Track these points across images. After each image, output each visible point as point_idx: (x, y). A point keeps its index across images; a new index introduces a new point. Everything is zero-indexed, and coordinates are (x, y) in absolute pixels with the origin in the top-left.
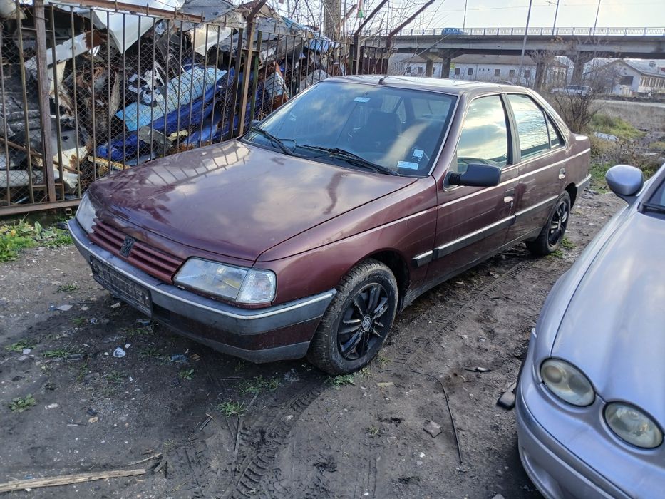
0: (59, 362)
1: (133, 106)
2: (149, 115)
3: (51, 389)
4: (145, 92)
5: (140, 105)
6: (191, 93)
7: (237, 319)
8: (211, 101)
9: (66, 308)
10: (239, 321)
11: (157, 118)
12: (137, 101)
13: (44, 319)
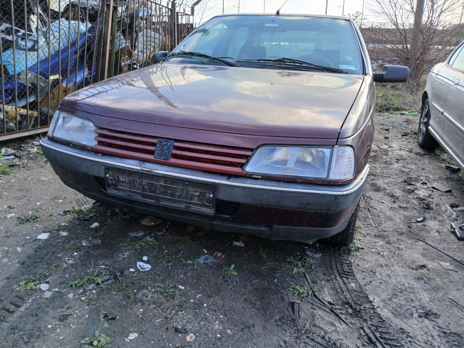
0: (94, 288)
1: (9, 52)
2: (24, 62)
3: (112, 319)
4: (20, 39)
5: (16, 51)
6: (59, 44)
7: (336, 196)
8: (84, 44)
9: (44, 236)
10: (338, 197)
11: (30, 66)
12: (13, 47)
13: (31, 251)
